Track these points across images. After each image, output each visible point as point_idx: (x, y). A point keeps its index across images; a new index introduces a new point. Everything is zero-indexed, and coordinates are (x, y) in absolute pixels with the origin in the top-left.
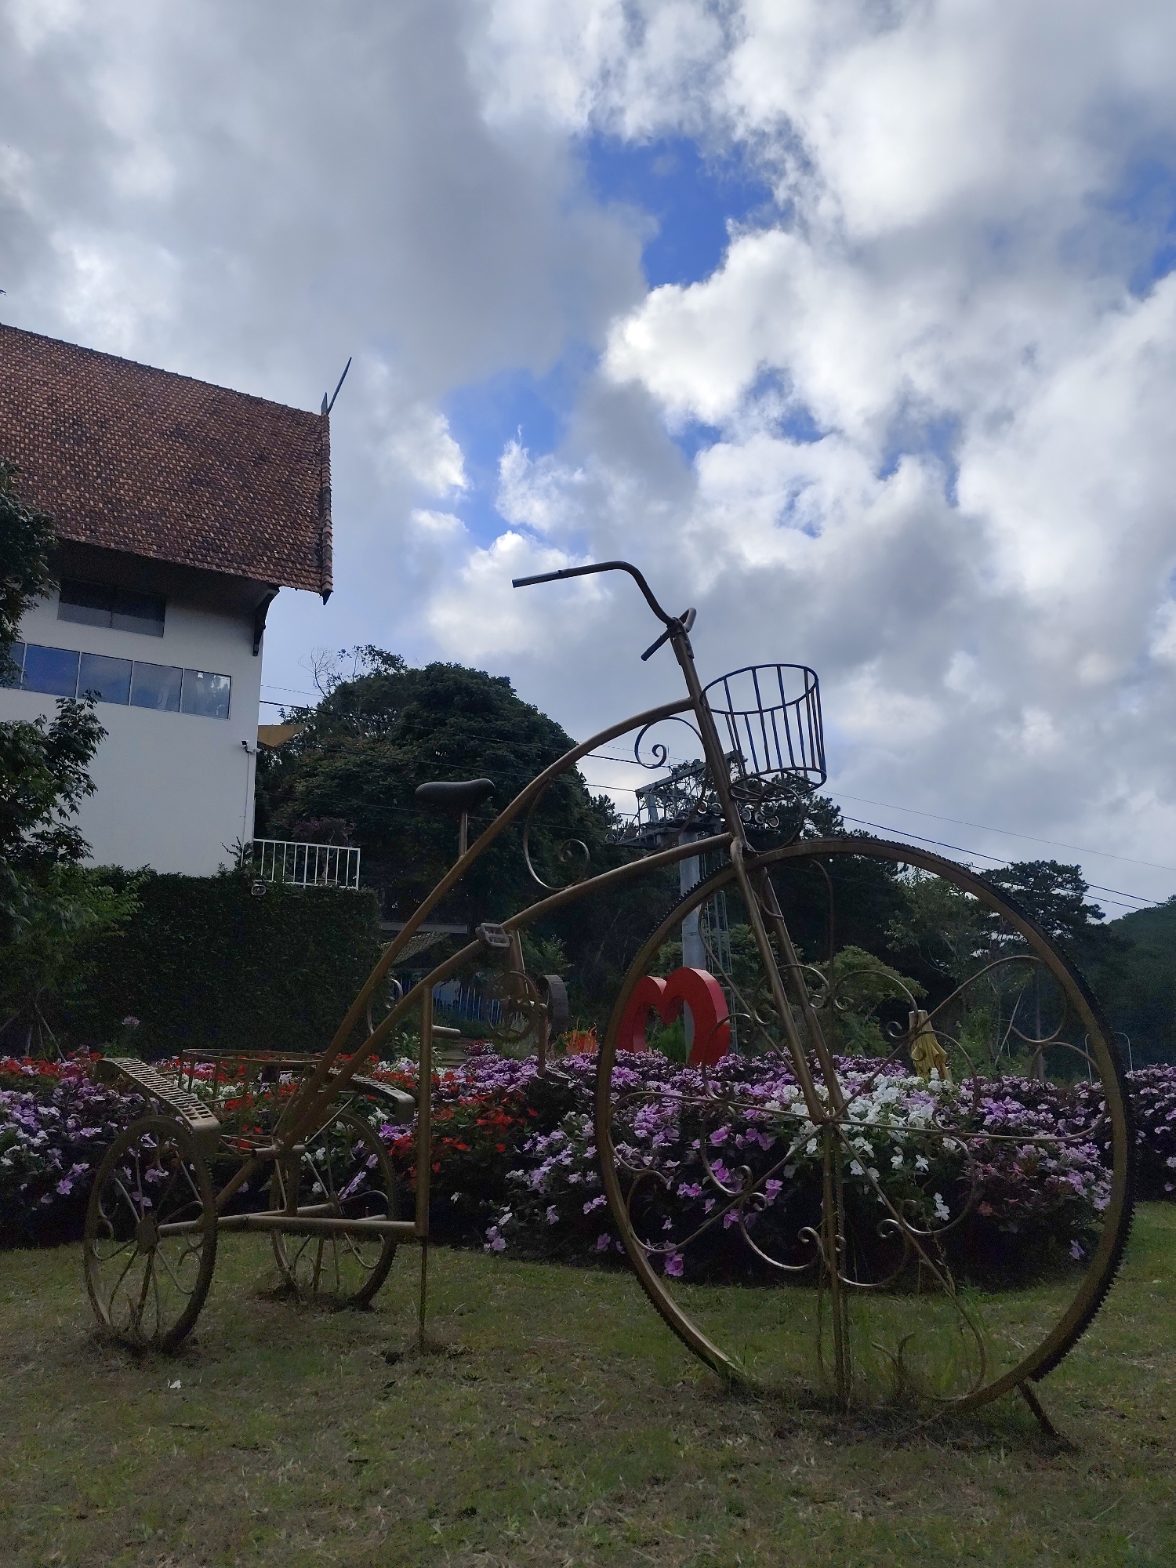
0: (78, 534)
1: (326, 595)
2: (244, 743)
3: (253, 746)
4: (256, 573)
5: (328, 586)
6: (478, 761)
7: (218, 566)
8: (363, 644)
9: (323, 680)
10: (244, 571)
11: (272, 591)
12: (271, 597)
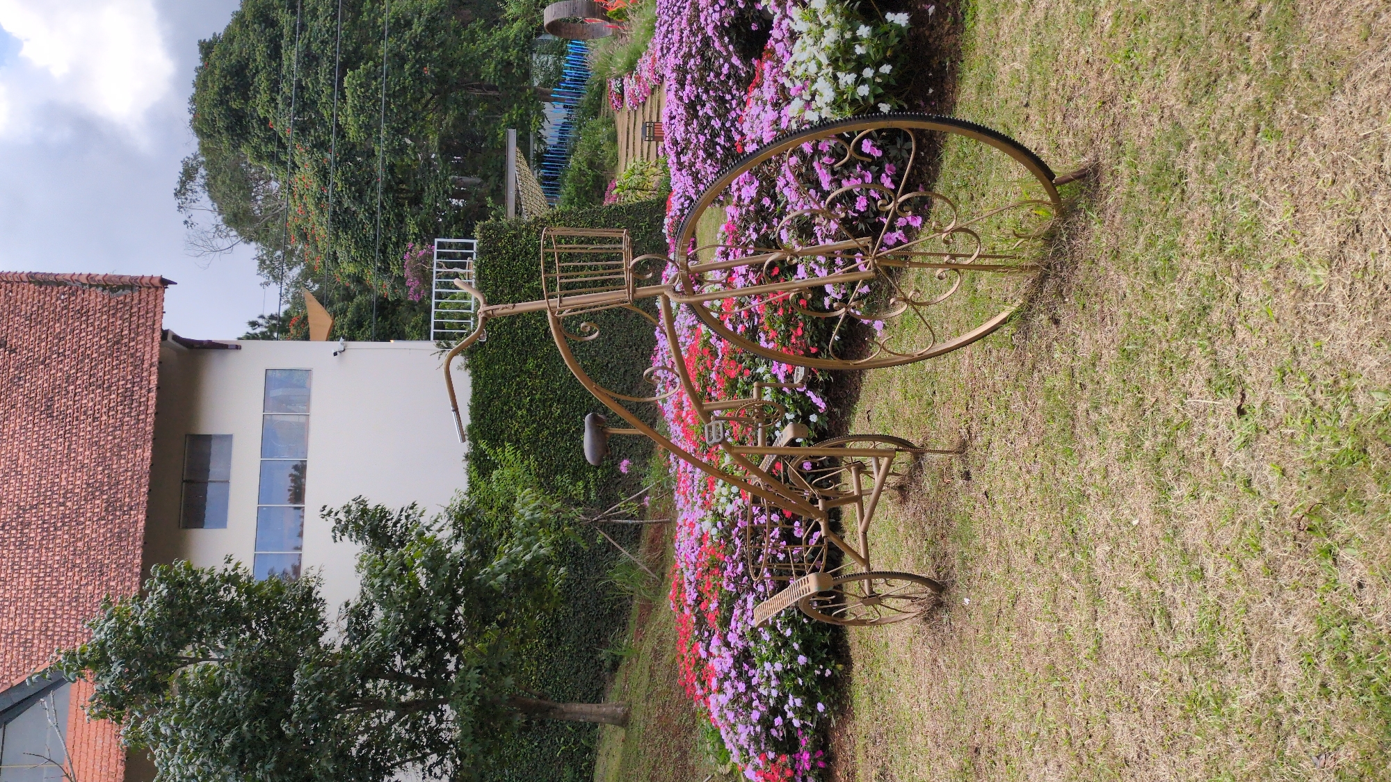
0: (136, 522)
1: (165, 283)
2: (335, 354)
3: (337, 345)
4: (152, 353)
5: (156, 282)
6: (306, 83)
7: (149, 391)
8: (176, 202)
9: (223, 243)
10: (151, 365)
11: (170, 338)
12: (176, 338)
